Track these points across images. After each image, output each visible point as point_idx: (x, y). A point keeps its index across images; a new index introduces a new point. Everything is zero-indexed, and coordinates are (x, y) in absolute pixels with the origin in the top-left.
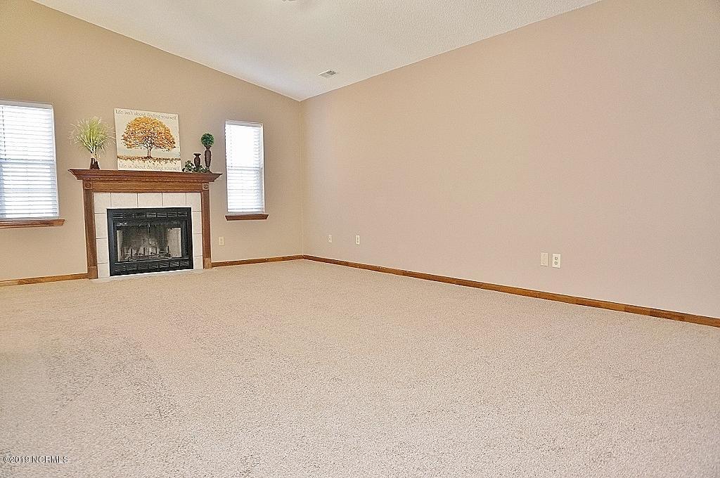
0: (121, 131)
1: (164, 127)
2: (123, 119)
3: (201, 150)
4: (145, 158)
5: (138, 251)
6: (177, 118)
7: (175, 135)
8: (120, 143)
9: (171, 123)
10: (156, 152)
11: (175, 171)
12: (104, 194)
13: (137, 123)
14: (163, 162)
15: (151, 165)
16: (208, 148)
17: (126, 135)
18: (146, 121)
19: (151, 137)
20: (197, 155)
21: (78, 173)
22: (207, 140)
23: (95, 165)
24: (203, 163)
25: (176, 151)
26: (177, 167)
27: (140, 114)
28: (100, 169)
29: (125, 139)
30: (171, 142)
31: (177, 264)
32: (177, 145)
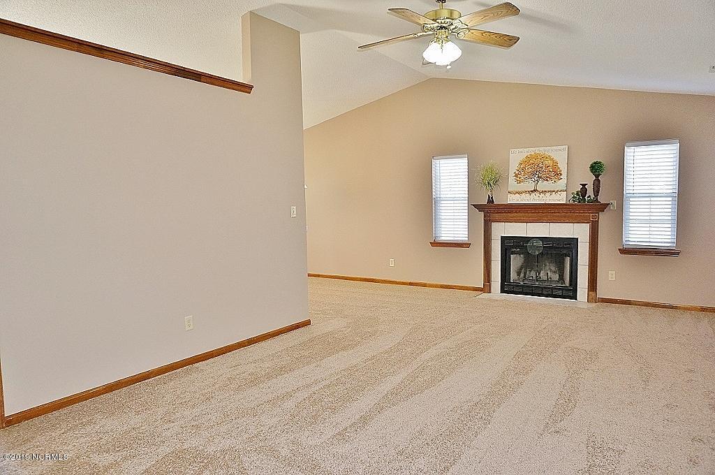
0: (513, 169)
1: (552, 160)
2: (516, 157)
3: (589, 179)
4: (532, 191)
6: (567, 149)
7: (563, 167)
8: (512, 179)
9: (559, 155)
10: (542, 185)
11: (559, 202)
12: (499, 224)
13: (528, 160)
14: (548, 194)
15: (536, 197)
16: (597, 176)
17: (517, 172)
18: (536, 156)
19: (539, 170)
20: (584, 185)
21: (479, 207)
22: (596, 168)
23: (491, 201)
24: (590, 192)
25: (562, 183)
26: (561, 199)
27: (531, 151)
28: (495, 203)
29: (516, 176)
30: (558, 174)
31: (560, 293)
32: (564, 176)
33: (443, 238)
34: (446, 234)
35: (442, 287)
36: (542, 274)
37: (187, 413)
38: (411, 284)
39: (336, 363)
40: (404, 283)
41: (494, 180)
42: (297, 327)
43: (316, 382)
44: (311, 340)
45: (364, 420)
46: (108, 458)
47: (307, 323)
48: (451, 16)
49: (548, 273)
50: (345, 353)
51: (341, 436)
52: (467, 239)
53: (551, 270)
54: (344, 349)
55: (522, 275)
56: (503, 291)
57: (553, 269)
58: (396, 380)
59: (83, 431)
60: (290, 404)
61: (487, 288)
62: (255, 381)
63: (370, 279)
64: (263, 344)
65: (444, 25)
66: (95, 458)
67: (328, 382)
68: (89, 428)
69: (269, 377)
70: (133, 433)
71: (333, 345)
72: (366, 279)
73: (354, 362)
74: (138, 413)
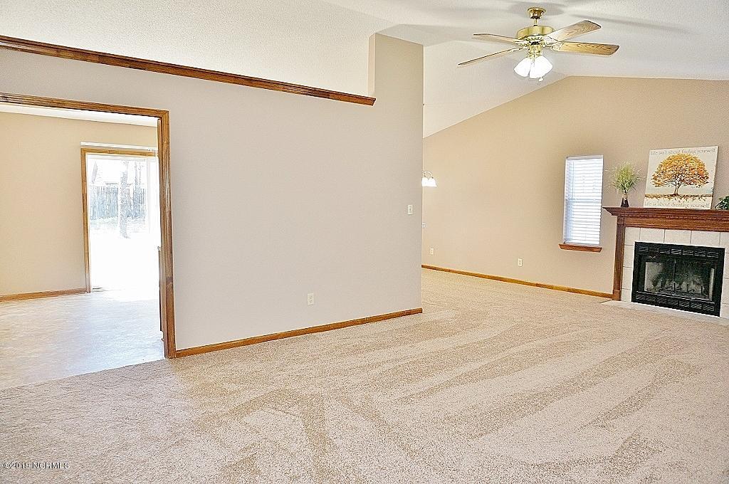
0: (653, 170)
1: (698, 162)
2: (656, 159)
4: (672, 196)
5: (680, 284)
6: (717, 150)
7: (711, 170)
8: (650, 183)
9: (707, 158)
10: (684, 189)
11: (703, 208)
12: (634, 229)
13: (670, 162)
14: (690, 199)
15: (676, 202)
17: (656, 175)
18: (679, 158)
19: (682, 173)
21: (612, 211)
23: (625, 204)
25: (708, 187)
26: (705, 204)
27: (675, 152)
28: (630, 207)
29: (655, 179)
30: (703, 178)
31: (699, 307)
32: (711, 180)
33: (573, 241)
34: (577, 237)
35: (569, 290)
36: (684, 285)
37: (296, 366)
38: (537, 285)
39: (428, 346)
40: (531, 284)
41: (630, 183)
42: (409, 313)
43: (405, 358)
44: (416, 326)
45: (431, 391)
46: (235, 387)
47: (420, 311)
48: (542, 32)
49: (691, 285)
50: (441, 339)
51: (406, 400)
52: (598, 243)
53: (694, 282)
54: (442, 336)
55: (659, 285)
56: (634, 300)
57: (697, 281)
58: (476, 365)
59: (222, 368)
60: (377, 371)
61: (617, 294)
62: (356, 350)
63: (498, 278)
64: (374, 324)
65: (536, 41)
66: (226, 386)
67: (415, 359)
68: (226, 367)
69: (368, 350)
70: (255, 375)
71: (435, 331)
72: (494, 277)
73: (445, 347)
74: (262, 362)
